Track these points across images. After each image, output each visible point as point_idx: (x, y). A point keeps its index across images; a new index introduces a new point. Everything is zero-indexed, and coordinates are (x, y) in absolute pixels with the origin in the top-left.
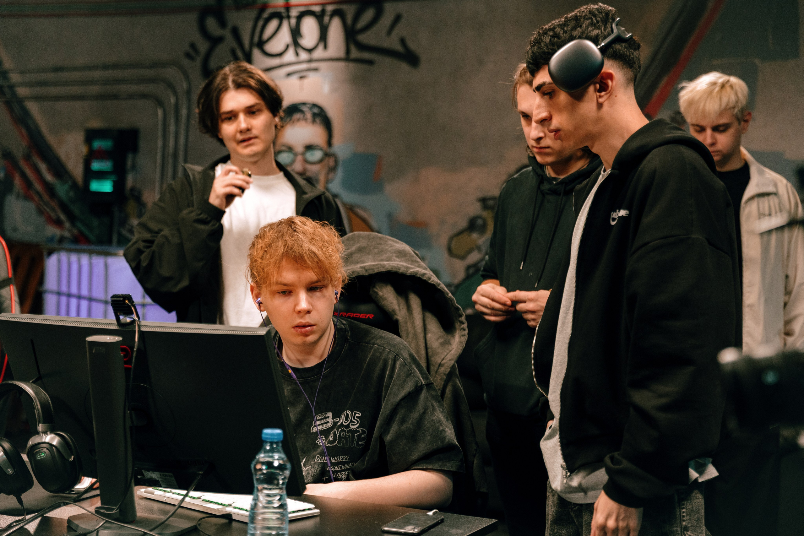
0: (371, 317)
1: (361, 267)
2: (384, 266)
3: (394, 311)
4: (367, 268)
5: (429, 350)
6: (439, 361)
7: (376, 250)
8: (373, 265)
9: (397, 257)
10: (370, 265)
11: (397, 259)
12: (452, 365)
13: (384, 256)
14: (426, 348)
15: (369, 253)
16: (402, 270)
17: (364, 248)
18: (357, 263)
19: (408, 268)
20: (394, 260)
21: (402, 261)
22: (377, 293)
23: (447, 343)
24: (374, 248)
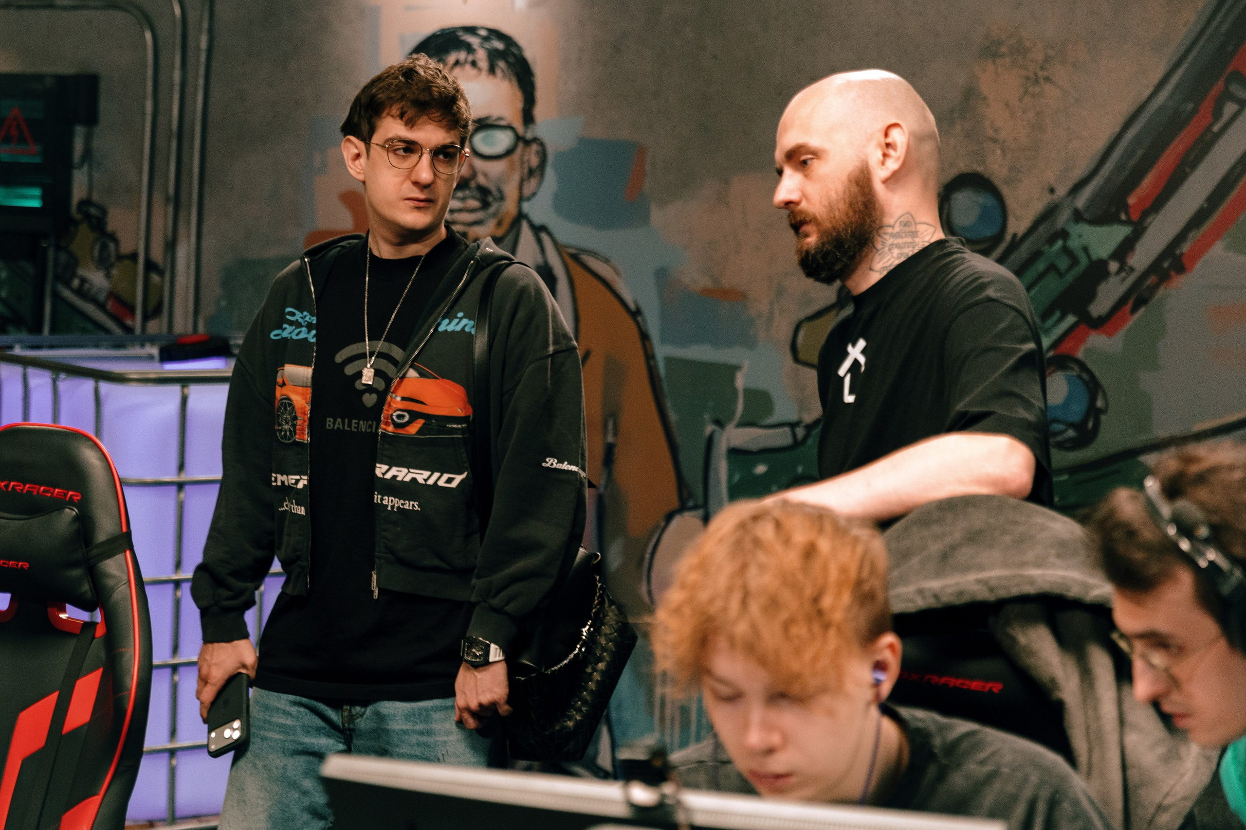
0: (995, 690)
1: (979, 581)
2: (1031, 581)
3: (1053, 681)
4: (993, 583)
5: (1131, 773)
6: (1158, 799)
7: (1007, 538)
8: (1007, 578)
9: (1058, 556)
10: (1000, 578)
11: (1058, 562)
12: (1187, 810)
13: (1030, 555)
14: (1124, 767)
15: (991, 546)
16: (1074, 592)
17: (981, 532)
18: (965, 569)
19: (1087, 587)
20: (1053, 566)
21: (1068, 568)
22: (1014, 640)
23: (1172, 757)
24: (1004, 532)
